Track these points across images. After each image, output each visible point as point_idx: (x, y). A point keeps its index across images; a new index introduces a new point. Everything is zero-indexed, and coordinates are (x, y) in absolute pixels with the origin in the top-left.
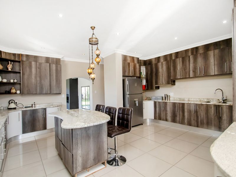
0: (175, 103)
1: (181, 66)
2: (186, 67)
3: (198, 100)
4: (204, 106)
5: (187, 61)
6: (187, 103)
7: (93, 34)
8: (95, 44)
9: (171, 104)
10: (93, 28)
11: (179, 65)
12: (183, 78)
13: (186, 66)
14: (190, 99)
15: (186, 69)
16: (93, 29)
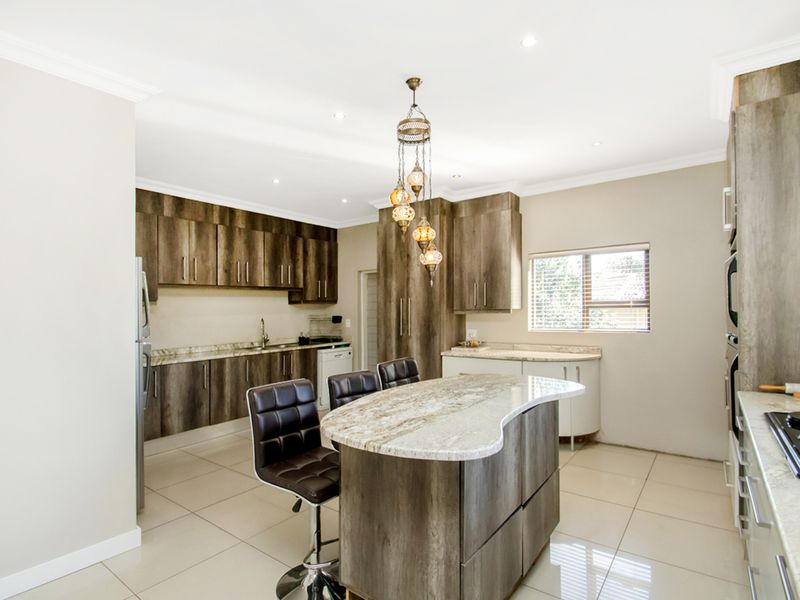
0: (197, 362)
1: (193, 245)
2: (207, 254)
3: (229, 347)
4: (266, 359)
5: (211, 236)
6: (232, 355)
7: (415, 106)
8: (411, 142)
9: (183, 370)
10: (413, 83)
11: (186, 241)
12: (200, 286)
13: (206, 249)
14: (193, 350)
15: (207, 260)
16: (413, 88)
